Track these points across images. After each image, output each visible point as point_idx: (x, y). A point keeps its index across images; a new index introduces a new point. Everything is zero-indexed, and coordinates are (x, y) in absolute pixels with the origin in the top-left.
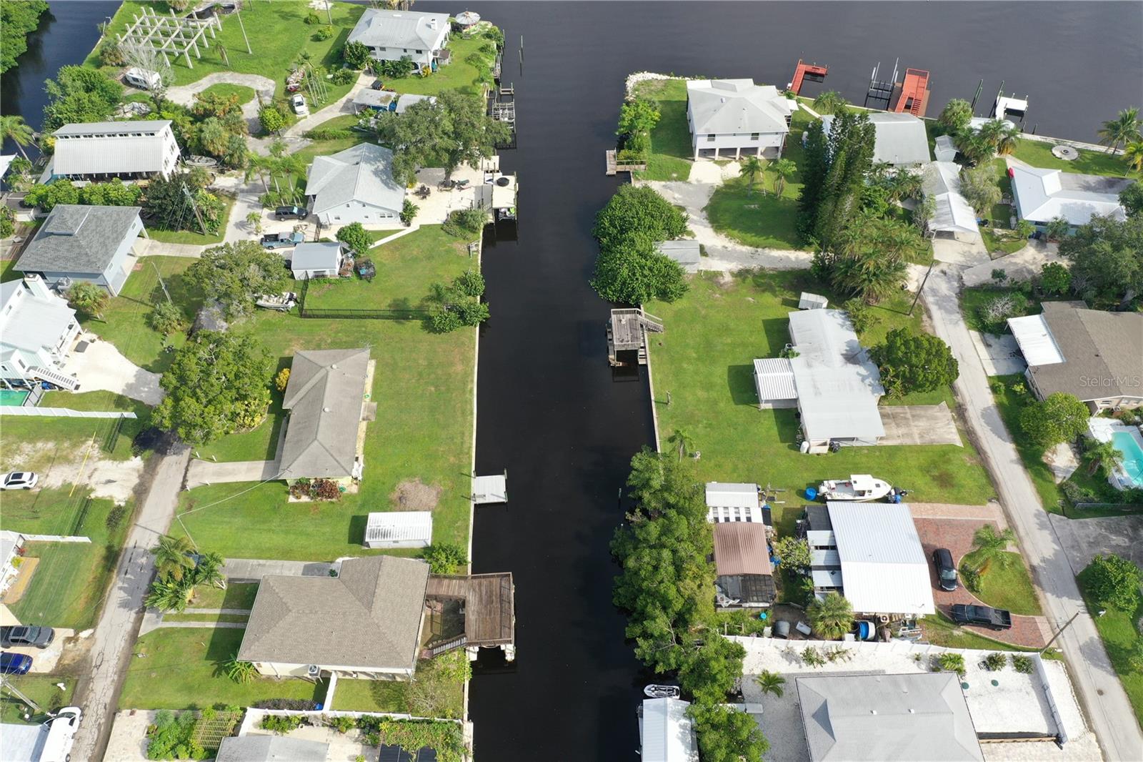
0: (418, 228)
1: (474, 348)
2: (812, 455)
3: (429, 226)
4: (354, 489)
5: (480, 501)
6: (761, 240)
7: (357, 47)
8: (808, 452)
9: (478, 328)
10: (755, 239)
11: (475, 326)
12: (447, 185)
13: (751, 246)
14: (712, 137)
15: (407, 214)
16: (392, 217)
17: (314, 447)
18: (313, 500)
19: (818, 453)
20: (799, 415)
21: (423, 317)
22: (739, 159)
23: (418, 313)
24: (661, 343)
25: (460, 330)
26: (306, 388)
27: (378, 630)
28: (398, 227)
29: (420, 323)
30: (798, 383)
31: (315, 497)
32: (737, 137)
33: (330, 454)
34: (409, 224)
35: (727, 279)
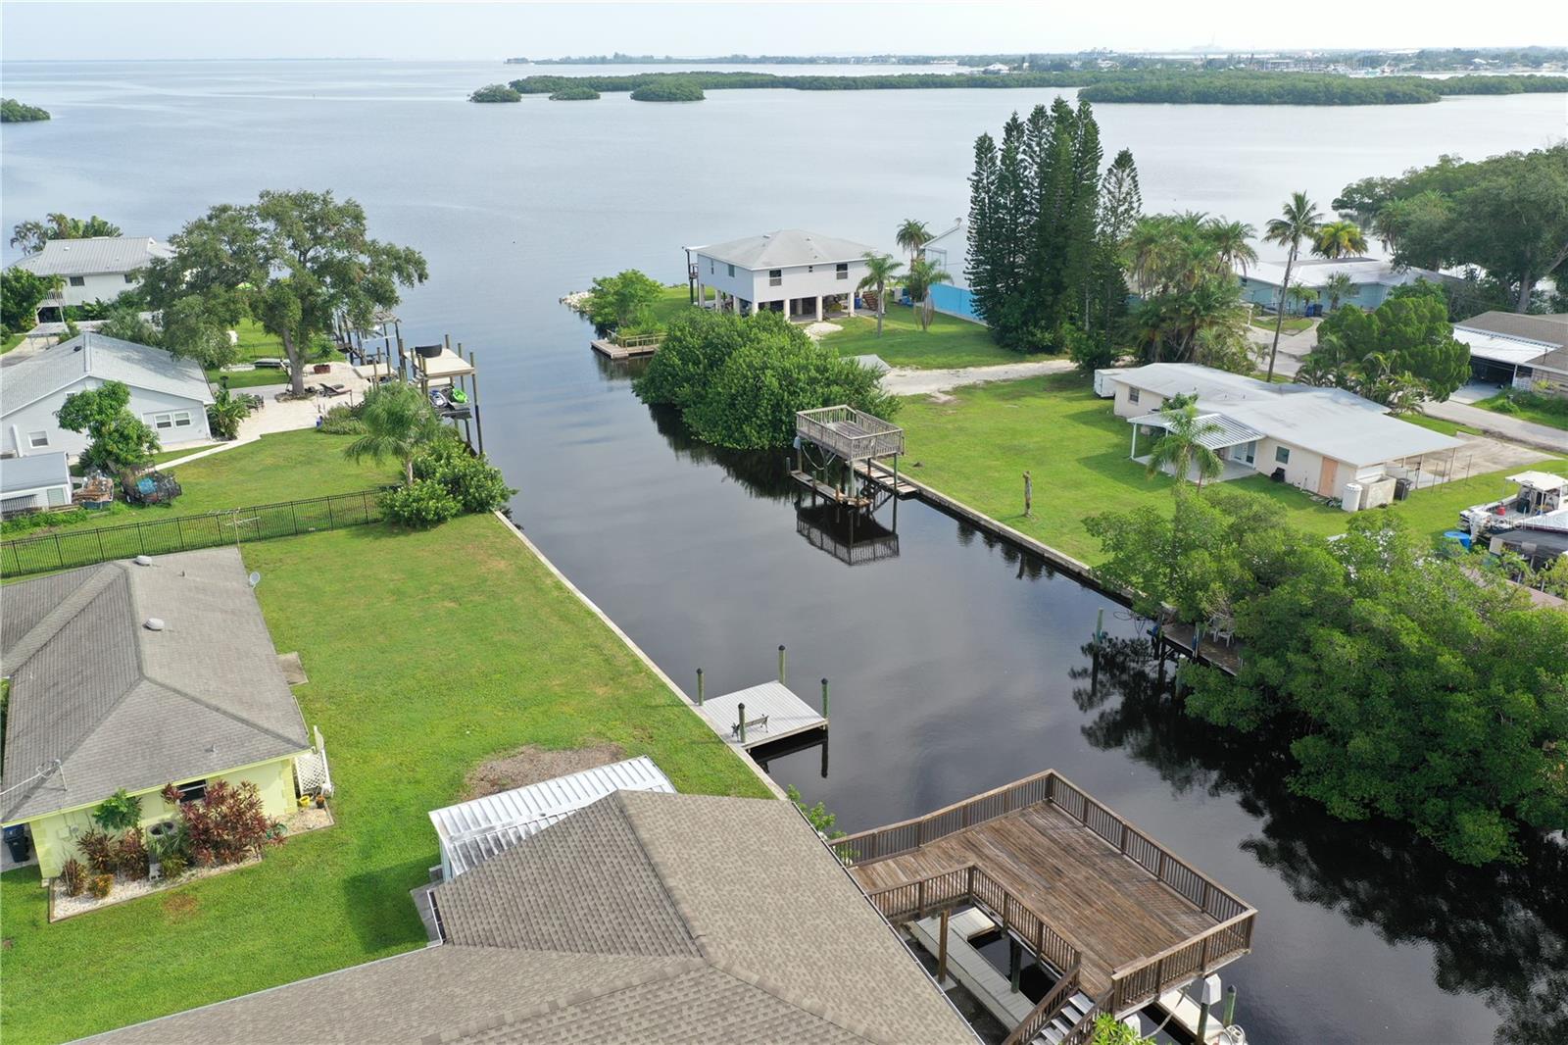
0: (256, 437)
1: (513, 535)
2: (1374, 510)
3: (283, 433)
4: (320, 819)
5: (755, 737)
6: (951, 359)
7: (18, 279)
8: (1361, 508)
9: (500, 515)
11: (493, 511)
12: (300, 393)
13: (941, 368)
14: (776, 275)
15: (221, 425)
16: (187, 422)
17: (139, 701)
18: (162, 888)
19: (1379, 503)
20: (1279, 475)
21: (346, 526)
22: (825, 319)
23: (332, 521)
24: (917, 465)
25: (456, 522)
26: (55, 618)
27: (783, 1010)
28: (207, 444)
29: (342, 532)
30: (1243, 421)
31: (165, 875)
32: (816, 274)
33: (207, 706)
34: (232, 437)
35: (944, 398)
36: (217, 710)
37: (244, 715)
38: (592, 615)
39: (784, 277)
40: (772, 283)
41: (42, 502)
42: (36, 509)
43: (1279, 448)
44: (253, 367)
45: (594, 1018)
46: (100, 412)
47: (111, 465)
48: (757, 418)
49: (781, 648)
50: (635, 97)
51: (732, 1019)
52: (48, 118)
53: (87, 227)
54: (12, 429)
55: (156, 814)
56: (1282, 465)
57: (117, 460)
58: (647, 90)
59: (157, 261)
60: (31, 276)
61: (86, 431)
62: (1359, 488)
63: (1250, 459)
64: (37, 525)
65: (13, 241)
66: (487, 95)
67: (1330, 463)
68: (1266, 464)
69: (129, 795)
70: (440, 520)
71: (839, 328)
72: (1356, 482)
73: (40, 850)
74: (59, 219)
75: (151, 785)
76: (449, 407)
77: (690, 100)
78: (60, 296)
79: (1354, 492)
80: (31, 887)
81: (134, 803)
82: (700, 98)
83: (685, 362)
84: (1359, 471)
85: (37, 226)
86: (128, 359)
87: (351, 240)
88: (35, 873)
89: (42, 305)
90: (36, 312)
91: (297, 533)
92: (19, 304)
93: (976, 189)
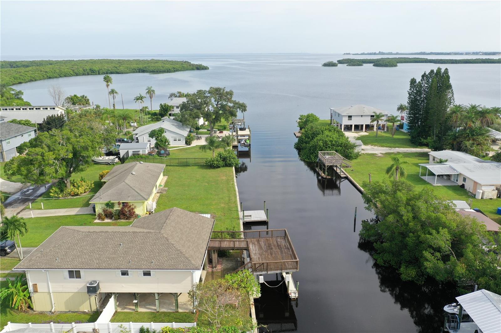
0: (195, 145)
1: (233, 172)
2: (486, 199)
3: (201, 145)
5: (247, 220)
6: (392, 145)
7: (165, 106)
8: (482, 198)
9: (234, 168)
10: (389, 145)
11: (232, 167)
13: (387, 147)
14: (350, 117)
15: (188, 142)
16: (180, 140)
17: (121, 186)
18: (114, 221)
19: (490, 198)
20: (463, 186)
21: (198, 166)
22: (365, 131)
23: (195, 165)
24: (352, 170)
25: (223, 168)
26: (120, 171)
27: (167, 242)
28: (184, 146)
29: (197, 167)
30: (455, 168)
31: (115, 219)
32: (363, 118)
33: (133, 189)
34: (190, 145)
35: (380, 155)
36: (134, 190)
37: (139, 192)
38: (235, 191)
39: (353, 118)
40: (349, 119)
41: (141, 153)
42: (139, 154)
43: (464, 177)
44: (206, 130)
45: (134, 235)
46: (157, 134)
47: (159, 147)
48: (315, 153)
49: (265, 202)
50: (374, 65)
51: (157, 241)
52: (209, 69)
53: (186, 95)
54: (144, 137)
55: (117, 208)
56: (464, 183)
57: (160, 146)
58: (378, 63)
59: (184, 102)
60: (168, 105)
61: (154, 139)
62: (481, 191)
63: (457, 181)
64: (139, 157)
65: (169, 97)
66: (327, 64)
67: (476, 183)
68: (460, 183)
69: (111, 202)
70: (218, 167)
71: (368, 134)
72: (482, 190)
73: (96, 210)
74: (179, 93)
75: (116, 201)
76: (244, 144)
77: (392, 66)
78: (173, 111)
79: (479, 193)
80: (94, 217)
81: (113, 204)
82: (396, 66)
83: (306, 137)
84: (483, 187)
85: (174, 94)
86: (173, 125)
87: (229, 100)
88: (95, 215)
89: (170, 112)
90: (168, 114)
91: (187, 166)
92: (164, 112)
93: (410, 95)
